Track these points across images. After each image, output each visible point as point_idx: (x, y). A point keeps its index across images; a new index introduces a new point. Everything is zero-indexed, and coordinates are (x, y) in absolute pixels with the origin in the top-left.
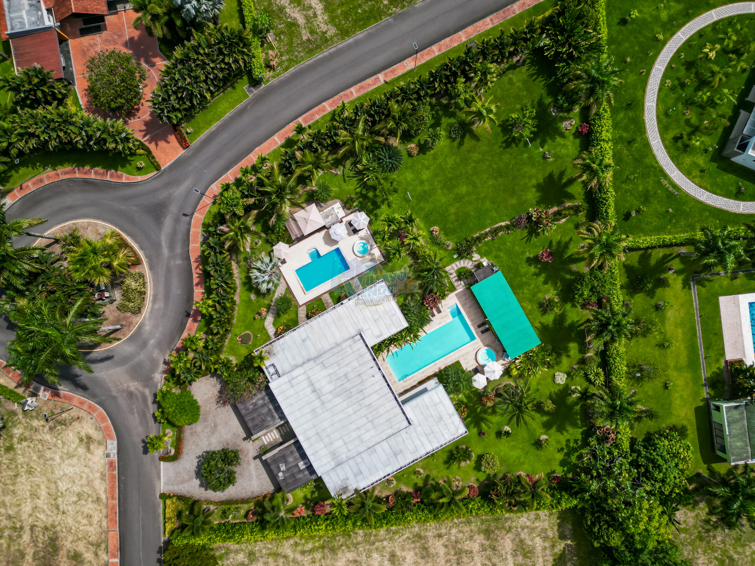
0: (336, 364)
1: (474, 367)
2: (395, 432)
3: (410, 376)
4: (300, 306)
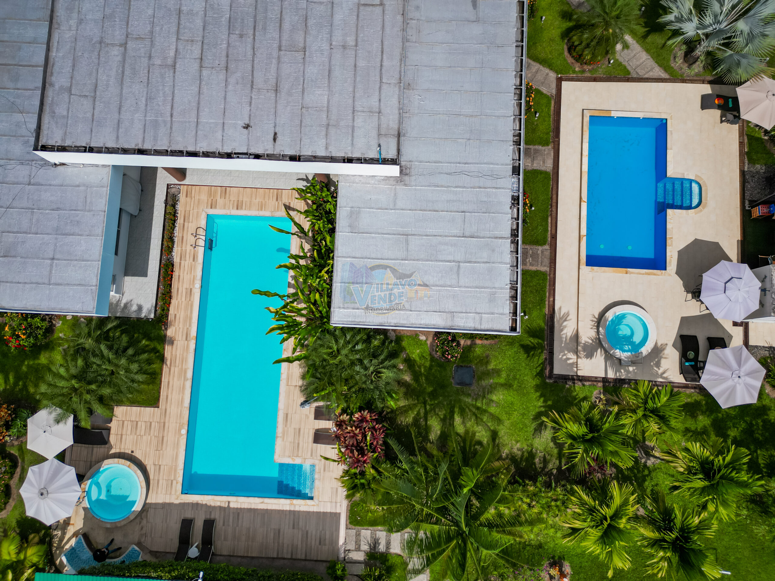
3: (201, 251)
4: (559, 81)
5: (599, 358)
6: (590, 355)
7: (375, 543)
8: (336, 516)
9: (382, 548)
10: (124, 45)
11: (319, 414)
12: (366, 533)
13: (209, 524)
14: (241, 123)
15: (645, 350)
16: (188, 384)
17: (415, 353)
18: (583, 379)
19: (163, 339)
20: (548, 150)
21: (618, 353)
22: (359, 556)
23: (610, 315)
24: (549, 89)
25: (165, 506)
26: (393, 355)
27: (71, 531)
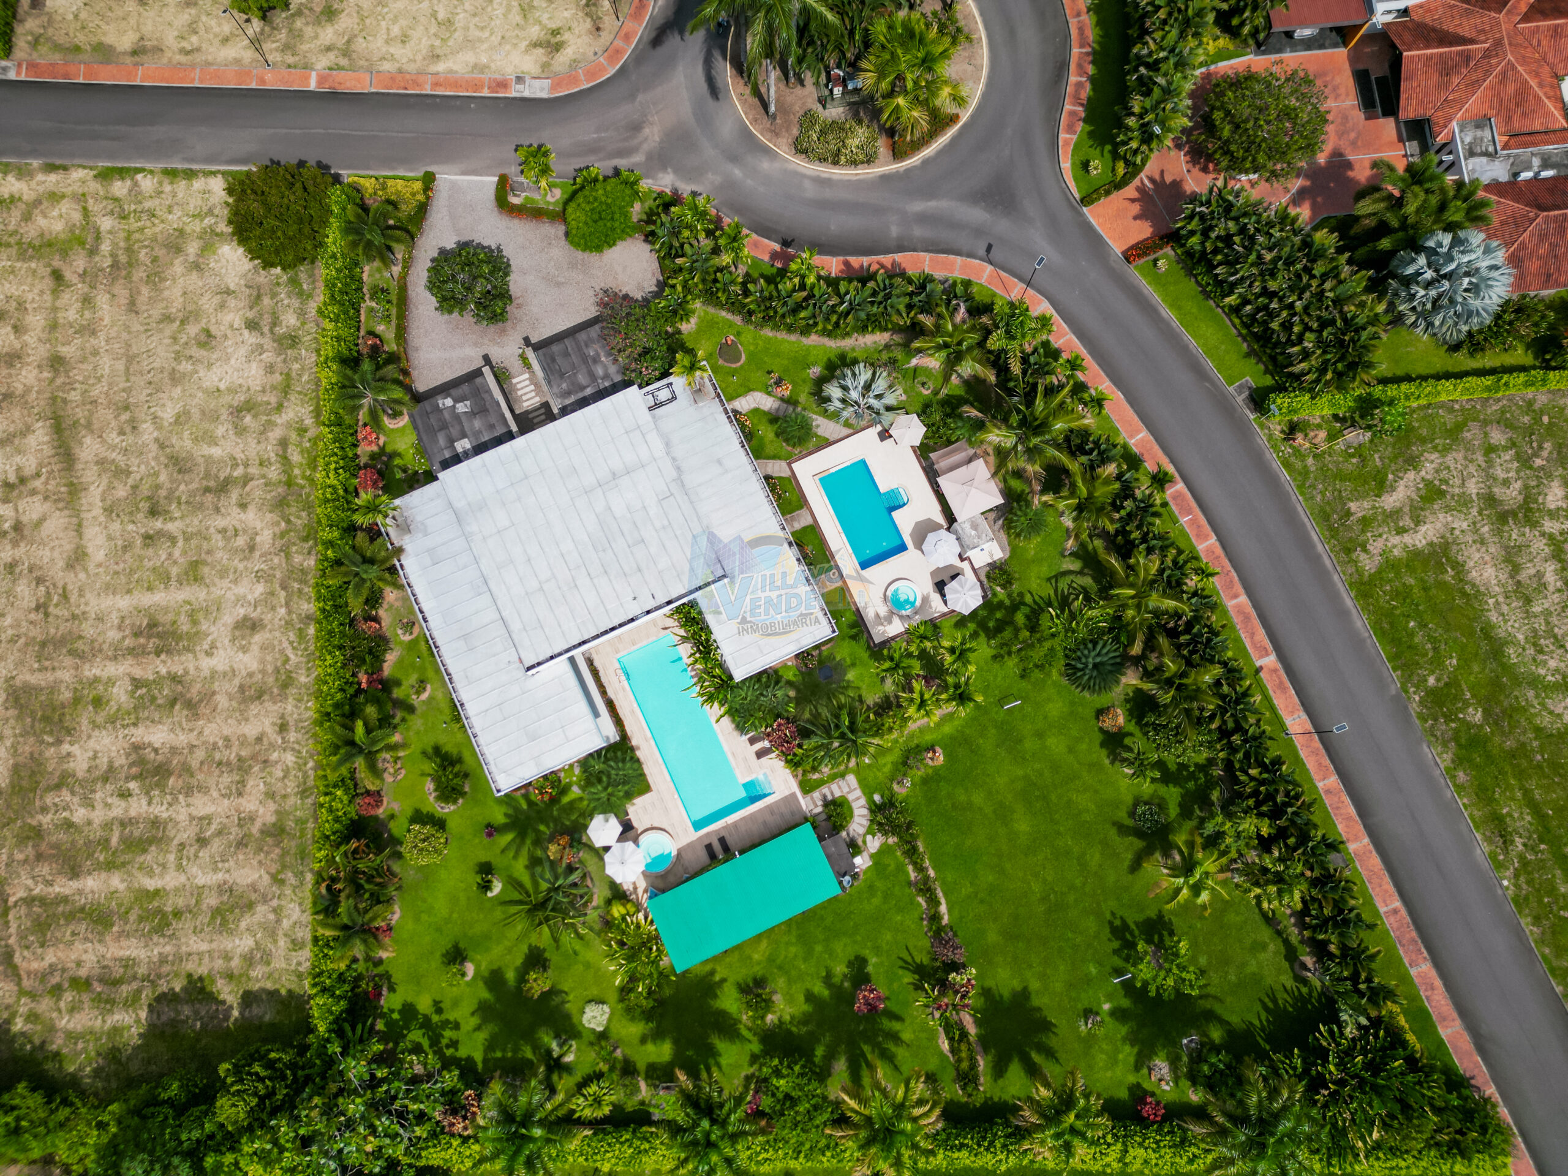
0: (666, 523)
1: (635, 824)
2: (514, 636)
3: (626, 683)
4: (789, 465)
5: (896, 621)
6: (890, 622)
7: (825, 797)
8: (793, 795)
9: (830, 798)
10: (541, 589)
11: (752, 741)
12: (816, 795)
13: (722, 841)
14: (631, 598)
15: (918, 603)
16: (663, 767)
17: (790, 675)
18: (893, 638)
19: (632, 749)
20: (804, 512)
21: (904, 613)
22: (819, 809)
23: (889, 593)
24: (786, 473)
25: (690, 845)
26: (777, 683)
27: (640, 891)
